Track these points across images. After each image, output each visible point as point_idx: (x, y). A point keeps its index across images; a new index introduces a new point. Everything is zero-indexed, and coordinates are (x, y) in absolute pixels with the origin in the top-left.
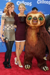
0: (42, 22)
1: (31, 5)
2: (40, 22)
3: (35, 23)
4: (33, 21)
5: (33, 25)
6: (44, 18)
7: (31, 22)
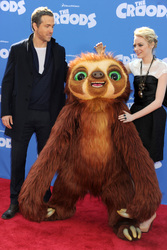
0: (119, 84)
1: (93, 24)
2: (115, 86)
6: (124, 74)
7: (85, 86)
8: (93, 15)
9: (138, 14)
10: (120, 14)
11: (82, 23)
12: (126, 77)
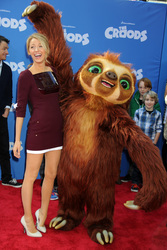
0: (125, 93)
1: (86, 42)
3: (105, 90)
4: (101, 80)
5: (95, 93)
9: (121, 36)
10: (108, 36)
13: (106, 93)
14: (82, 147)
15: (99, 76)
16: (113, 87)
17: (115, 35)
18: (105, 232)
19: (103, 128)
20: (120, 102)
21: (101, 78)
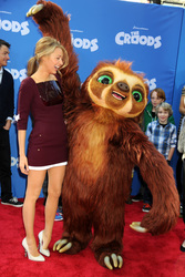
0: (138, 106)
1: (95, 48)
3: (116, 103)
4: (112, 92)
5: (105, 106)
8: (95, 41)
9: (133, 42)
11: (85, 47)
12: (146, 103)
13: (118, 106)
14: (90, 164)
15: (109, 87)
16: (124, 99)
17: (127, 41)
18: (113, 256)
19: (114, 144)
20: (132, 116)
21: (112, 89)
